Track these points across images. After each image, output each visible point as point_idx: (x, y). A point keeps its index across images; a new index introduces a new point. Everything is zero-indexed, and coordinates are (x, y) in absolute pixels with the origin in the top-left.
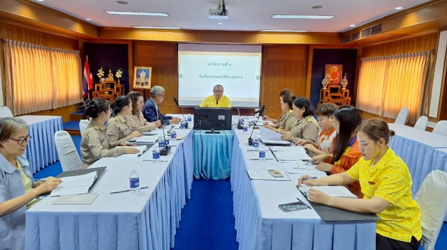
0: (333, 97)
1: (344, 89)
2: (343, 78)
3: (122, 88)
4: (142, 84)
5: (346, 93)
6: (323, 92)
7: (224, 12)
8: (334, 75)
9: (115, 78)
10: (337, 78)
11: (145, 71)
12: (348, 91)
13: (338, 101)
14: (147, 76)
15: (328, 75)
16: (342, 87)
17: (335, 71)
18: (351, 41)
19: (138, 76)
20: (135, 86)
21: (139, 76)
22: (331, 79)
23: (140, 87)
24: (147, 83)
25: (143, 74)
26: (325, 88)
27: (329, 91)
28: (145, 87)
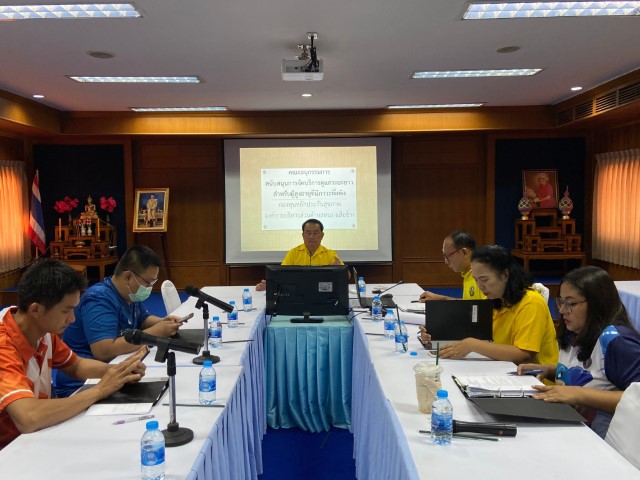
0: (544, 236)
1: (565, 217)
2: (561, 196)
3: (111, 232)
4: (151, 223)
5: (569, 227)
6: (521, 226)
7: (313, 66)
8: (540, 192)
9: (100, 212)
10: (548, 197)
11: (156, 196)
12: (573, 223)
13: (554, 243)
14: (160, 206)
15: (529, 192)
16: (560, 215)
17: (544, 183)
18: (574, 121)
19: (143, 207)
20: (136, 228)
21: (145, 208)
22: (537, 200)
23: (146, 228)
24: (160, 220)
25: (152, 204)
26: (524, 218)
27: (534, 224)
28: (155, 228)
